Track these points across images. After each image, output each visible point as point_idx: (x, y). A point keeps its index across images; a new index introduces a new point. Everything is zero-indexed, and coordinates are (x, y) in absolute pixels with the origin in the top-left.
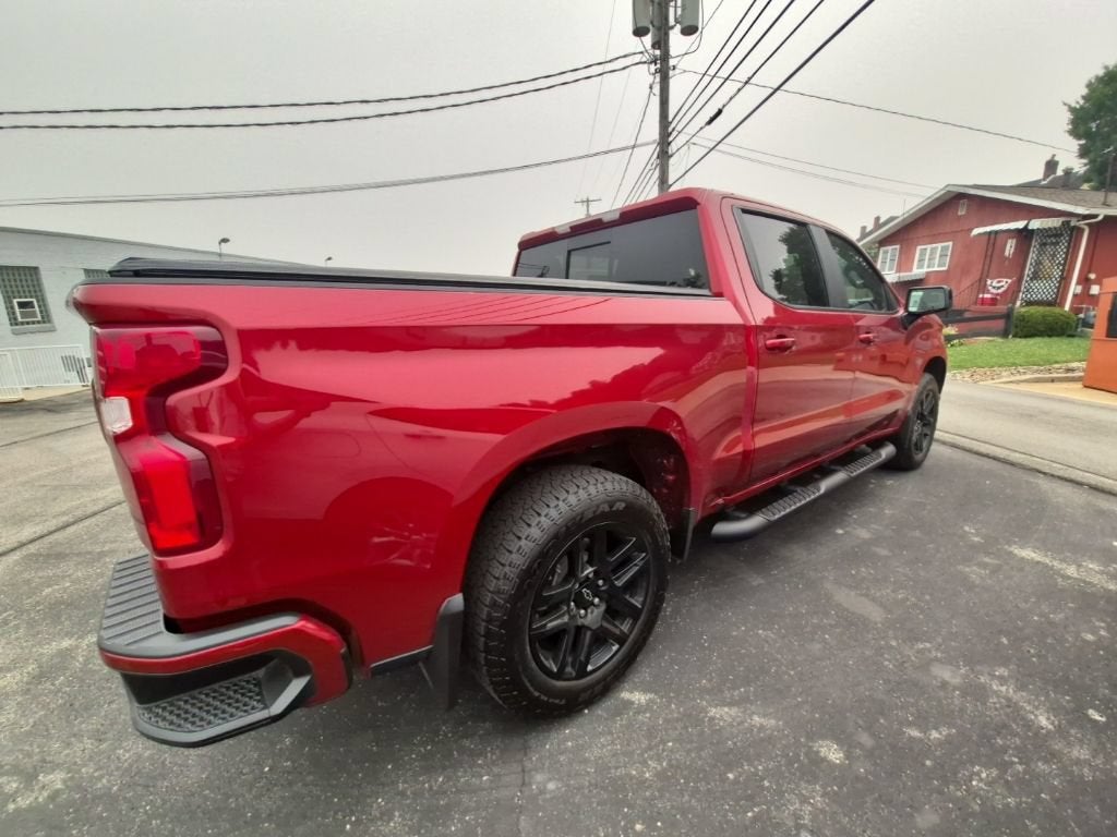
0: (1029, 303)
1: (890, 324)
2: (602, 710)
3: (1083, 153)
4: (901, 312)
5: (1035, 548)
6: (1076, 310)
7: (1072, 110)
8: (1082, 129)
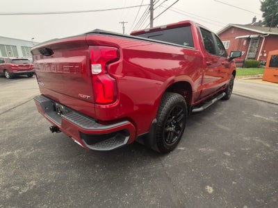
0: (249, 59)
1: (226, 60)
2: (175, 151)
3: (264, 16)
4: (228, 58)
5: (259, 114)
6: (260, 60)
7: (262, 3)
8: (264, 9)
